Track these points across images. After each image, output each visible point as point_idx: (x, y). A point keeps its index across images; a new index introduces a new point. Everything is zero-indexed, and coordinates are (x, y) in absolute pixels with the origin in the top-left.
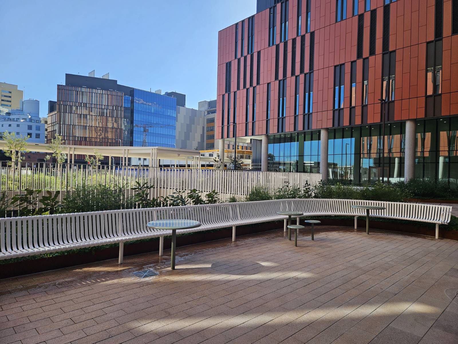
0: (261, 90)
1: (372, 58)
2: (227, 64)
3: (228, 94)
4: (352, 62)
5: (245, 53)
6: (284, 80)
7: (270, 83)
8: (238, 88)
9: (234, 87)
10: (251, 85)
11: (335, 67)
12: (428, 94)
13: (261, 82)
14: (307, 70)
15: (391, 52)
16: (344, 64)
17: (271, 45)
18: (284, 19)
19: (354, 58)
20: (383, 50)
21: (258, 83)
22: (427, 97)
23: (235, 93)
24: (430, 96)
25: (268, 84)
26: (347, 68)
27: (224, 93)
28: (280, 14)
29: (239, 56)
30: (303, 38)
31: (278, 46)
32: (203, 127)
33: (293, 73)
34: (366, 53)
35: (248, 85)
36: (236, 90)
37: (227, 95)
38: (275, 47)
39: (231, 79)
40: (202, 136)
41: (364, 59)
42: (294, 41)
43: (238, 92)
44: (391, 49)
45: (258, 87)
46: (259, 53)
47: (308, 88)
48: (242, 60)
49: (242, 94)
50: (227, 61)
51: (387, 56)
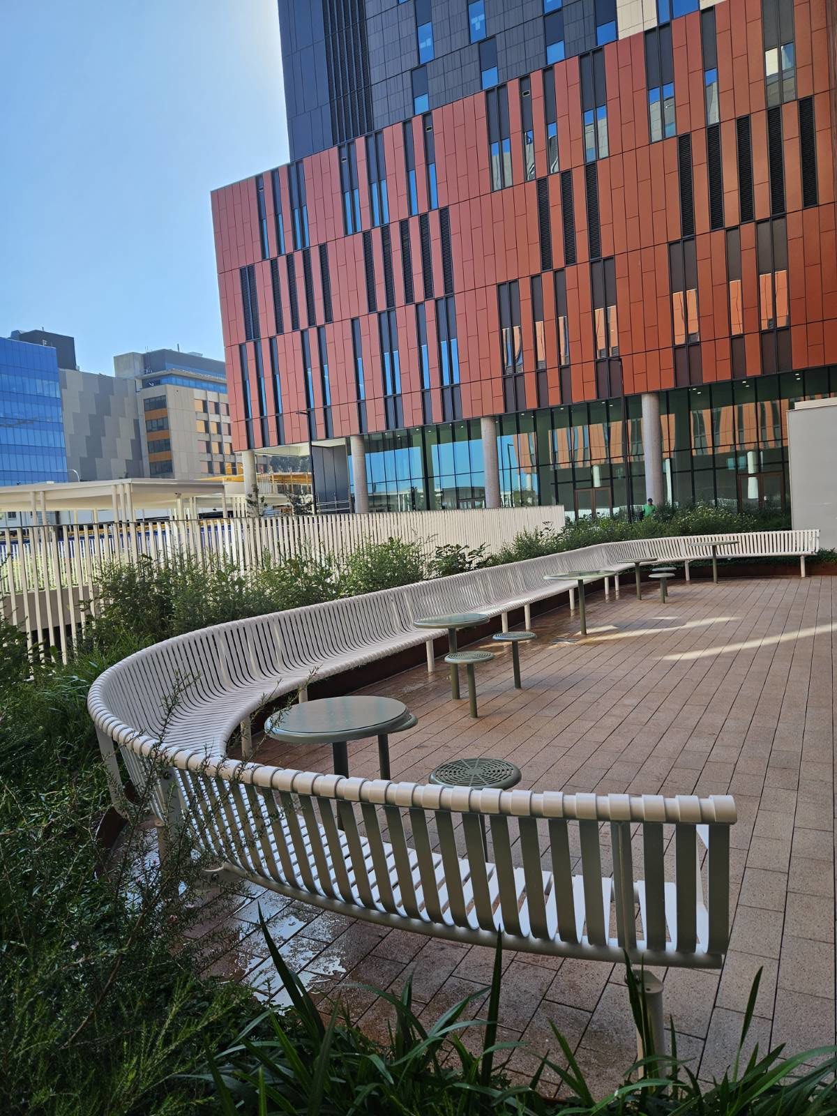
0: (337, 334)
1: (570, 270)
2: (242, 270)
3: (252, 343)
4: (533, 278)
5: (288, 247)
6: (389, 312)
7: (357, 318)
8: (279, 329)
9: (267, 326)
10: (311, 322)
11: (499, 286)
12: (677, 343)
13: (336, 315)
14: (439, 291)
15: (606, 259)
16: (516, 281)
17: (350, 231)
18: (377, 174)
19: (536, 268)
20: (592, 255)
21: (328, 318)
22: (676, 348)
23: (271, 339)
24: (680, 347)
25: (353, 320)
26: (524, 288)
27: (243, 340)
28: (365, 163)
29: (272, 252)
30: (423, 219)
31: (367, 236)
32: (136, 423)
33: (409, 298)
34: (558, 260)
35: (303, 322)
36: (273, 332)
37: (250, 346)
38: (359, 237)
39: (257, 309)
40: (136, 444)
41: (556, 272)
42: (404, 225)
43: (280, 338)
44: (604, 254)
45: (329, 327)
46: (323, 249)
47: (446, 331)
48: (282, 262)
49: (289, 344)
50: (243, 264)
51: (598, 267)
